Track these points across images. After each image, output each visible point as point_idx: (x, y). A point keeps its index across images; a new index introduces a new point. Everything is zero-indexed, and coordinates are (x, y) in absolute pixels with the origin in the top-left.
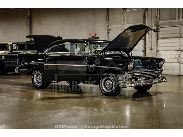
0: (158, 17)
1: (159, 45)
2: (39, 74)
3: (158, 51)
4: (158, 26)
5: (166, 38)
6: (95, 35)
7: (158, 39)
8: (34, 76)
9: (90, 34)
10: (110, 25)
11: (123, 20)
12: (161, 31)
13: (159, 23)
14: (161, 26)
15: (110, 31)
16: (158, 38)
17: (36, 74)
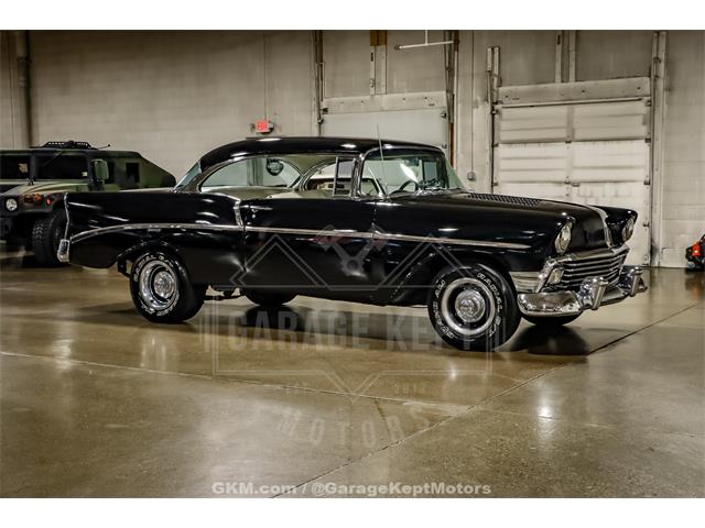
0: (496, 72)
1: (501, 164)
2: (163, 269)
3: (496, 184)
4: (496, 103)
5: (525, 142)
6: (272, 129)
7: (497, 145)
8: (143, 274)
9: (253, 127)
10: (326, 94)
11: (374, 81)
12: (507, 120)
13: (497, 92)
14: (506, 101)
15: (325, 117)
16: (496, 142)
17: (152, 264)
